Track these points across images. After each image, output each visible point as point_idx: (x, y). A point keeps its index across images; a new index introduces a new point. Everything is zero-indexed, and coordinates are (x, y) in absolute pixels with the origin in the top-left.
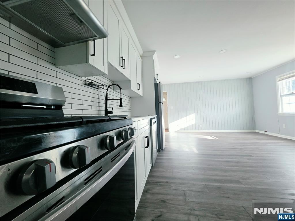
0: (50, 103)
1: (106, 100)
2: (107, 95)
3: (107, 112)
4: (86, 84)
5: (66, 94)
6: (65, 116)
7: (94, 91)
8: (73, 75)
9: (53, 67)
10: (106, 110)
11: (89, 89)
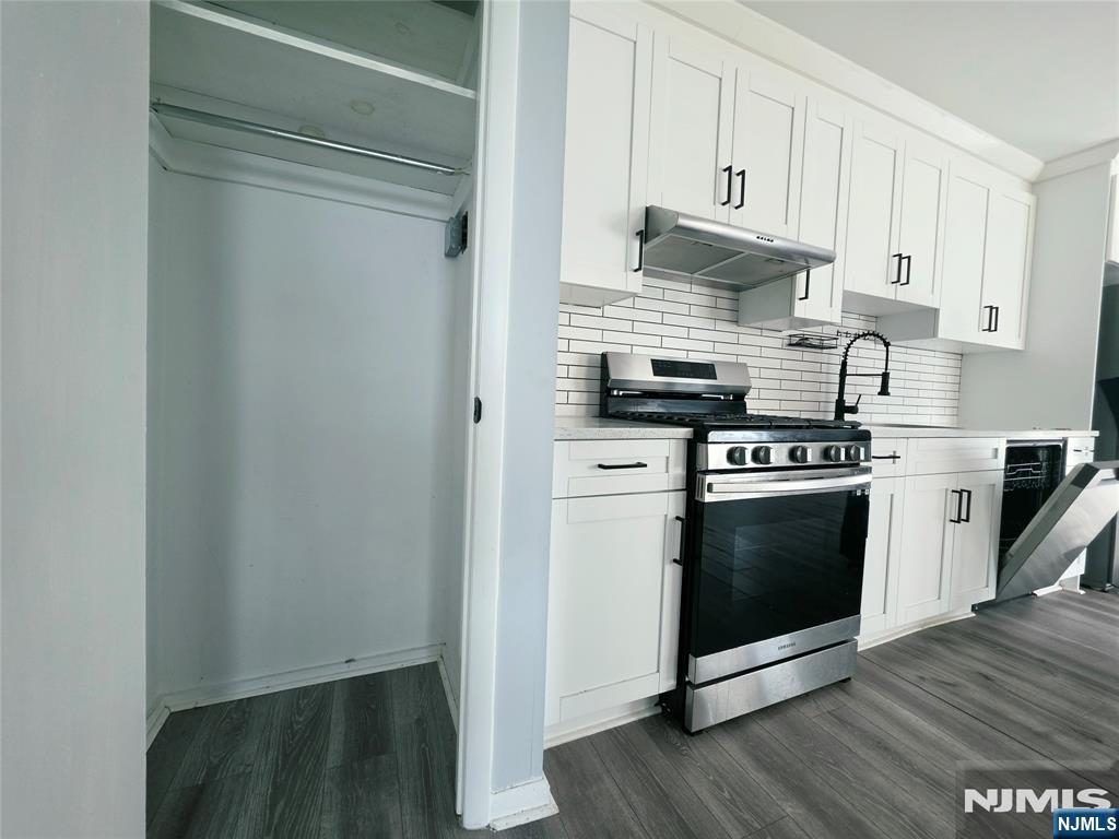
0: (728, 390)
1: (843, 374)
2: (844, 364)
3: (842, 408)
4: (790, 345)
5: (752, 372)
6: (748, 412)
7: (809, 355)
8: (765, 333)
9: (733, 328)
10: (840, 402)
11: (797, 353)
